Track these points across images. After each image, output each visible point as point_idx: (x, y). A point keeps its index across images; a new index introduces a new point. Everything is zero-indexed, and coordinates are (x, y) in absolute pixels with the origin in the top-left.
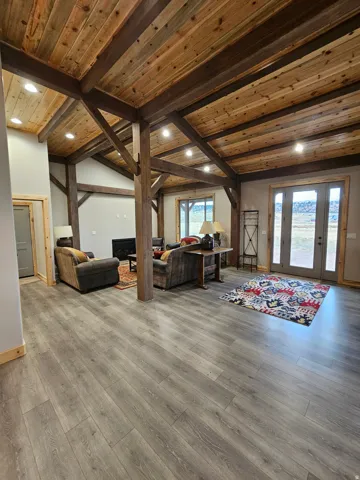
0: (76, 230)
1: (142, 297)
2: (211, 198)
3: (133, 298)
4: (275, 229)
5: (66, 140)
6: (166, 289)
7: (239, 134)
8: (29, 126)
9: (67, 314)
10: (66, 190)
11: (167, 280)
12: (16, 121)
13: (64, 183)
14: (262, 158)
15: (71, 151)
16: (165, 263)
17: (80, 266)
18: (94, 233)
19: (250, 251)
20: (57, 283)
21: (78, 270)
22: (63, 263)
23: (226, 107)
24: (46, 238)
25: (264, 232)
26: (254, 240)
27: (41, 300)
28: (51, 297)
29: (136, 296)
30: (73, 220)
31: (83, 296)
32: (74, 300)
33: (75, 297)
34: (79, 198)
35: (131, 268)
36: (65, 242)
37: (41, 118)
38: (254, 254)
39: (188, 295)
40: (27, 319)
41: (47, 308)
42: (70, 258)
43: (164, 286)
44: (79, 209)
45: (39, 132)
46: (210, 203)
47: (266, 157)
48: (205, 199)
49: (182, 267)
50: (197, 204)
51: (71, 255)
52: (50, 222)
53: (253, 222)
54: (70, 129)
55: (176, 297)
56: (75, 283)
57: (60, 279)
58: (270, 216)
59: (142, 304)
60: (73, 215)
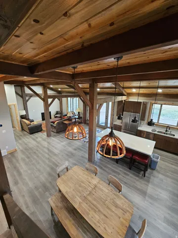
0: (27, 112)
6: (56, 133)
9: (26, 141)
11: (57, 130)
13: (21, 94)
16: (55, 126)
18: (34, 111)
20: (22, 130)
21: (28, 127)
22: (23, 125)
24: (17, 116)
28: (21, 135)
29: (46, 135)
30: (26, 108)
31: (31, 135)
34: (27, 98)
36: (23, 117)
41: (20, 139)
51: (26, 123)
56: (28, 131)
60: (25, 106)
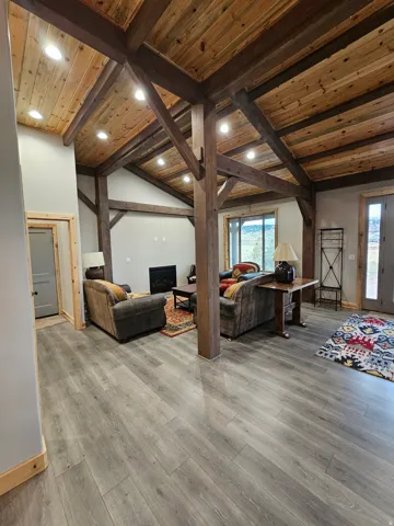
0: (108, 258)
1: (205, 351)
2: (272, 214)
3: (190, 351)
4: (370, 251)
5: (97, 142)
6: (234, 338)
7: (331, 122)
8: (52, 122)
9: (105, 379)
10: (96, 208)
11: (235, 325)
12: (35, 115)
13: (92, 199)
14: (355, 156)
15: (103, 158)
16: (232, 303)
17: (117, 306)
18: (128, 259)
19: (331, 282)
20: (87, 325)
21: (114, 310)
22: (94, 301)
23: (324, 77)
24: (73, 268)
25: (352, 257)
26: (336, 267)
27: (67, 352)
28: (80, 348)
29: (195, 349)
30: (104, 245)
31: (122, 347)
32: (110, 355)
33: (111, 349)
34: (112, 217)
35: (176, 304)
36: (95, 272)
37: (67, 108)
38: (337, 286)
39: (267, 348)
40: (50, 389)
41: (76, 367)
42: (104, 295)
43: (230, 333)
44: (112, 231)
45: (64, 130)
46: (270, 222)
47: (362, 155)
48: (264, 216)
49: (253, 306)
50: (246, 224)
51: (107, 292)
52: (78, 247)
53: (336, 244)
54: (103, 124)
55: (251, 351)
56: (112, 328)
57: (90, 321)
58: (360, 235)
59: (206, 363)
60: (105, 239)
